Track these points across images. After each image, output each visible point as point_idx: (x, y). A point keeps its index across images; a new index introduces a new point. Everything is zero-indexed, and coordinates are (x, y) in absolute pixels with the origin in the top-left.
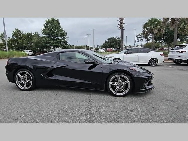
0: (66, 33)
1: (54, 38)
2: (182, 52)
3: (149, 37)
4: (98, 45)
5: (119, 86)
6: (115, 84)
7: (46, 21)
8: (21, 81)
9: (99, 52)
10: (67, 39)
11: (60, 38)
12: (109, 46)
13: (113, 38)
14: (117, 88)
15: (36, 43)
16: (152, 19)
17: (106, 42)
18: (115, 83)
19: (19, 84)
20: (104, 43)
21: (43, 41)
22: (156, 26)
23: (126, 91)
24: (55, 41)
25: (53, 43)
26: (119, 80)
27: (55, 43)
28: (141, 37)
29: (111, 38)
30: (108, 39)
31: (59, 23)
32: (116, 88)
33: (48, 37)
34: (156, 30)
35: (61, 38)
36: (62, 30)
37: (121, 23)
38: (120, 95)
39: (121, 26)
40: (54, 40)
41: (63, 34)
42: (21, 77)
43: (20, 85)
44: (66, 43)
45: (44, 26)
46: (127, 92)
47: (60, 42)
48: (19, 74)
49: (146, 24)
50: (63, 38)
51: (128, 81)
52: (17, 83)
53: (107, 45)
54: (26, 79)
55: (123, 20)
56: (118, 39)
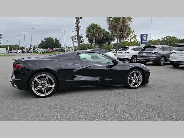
2: (128, 52)
3: (82, 39)
4: (31, 45)
9: (39, 52)
12: (46, 46)
13: (50, 38)
16: (93, 24)
17: (42, 42)
20: (41, 43)
22: (97, 31)
28: (75, 39)
29: (48, 38)
30: (45, 39)
34: (97, 34)
37: (77, 25)
43: (36, 92)
48: (36, 79)
49: (89, 28)
51: (141, 76)
52: (33, 90)
53: (44, 45)
54: (46, 84)
55: (79, 23)
56: (56, 39)
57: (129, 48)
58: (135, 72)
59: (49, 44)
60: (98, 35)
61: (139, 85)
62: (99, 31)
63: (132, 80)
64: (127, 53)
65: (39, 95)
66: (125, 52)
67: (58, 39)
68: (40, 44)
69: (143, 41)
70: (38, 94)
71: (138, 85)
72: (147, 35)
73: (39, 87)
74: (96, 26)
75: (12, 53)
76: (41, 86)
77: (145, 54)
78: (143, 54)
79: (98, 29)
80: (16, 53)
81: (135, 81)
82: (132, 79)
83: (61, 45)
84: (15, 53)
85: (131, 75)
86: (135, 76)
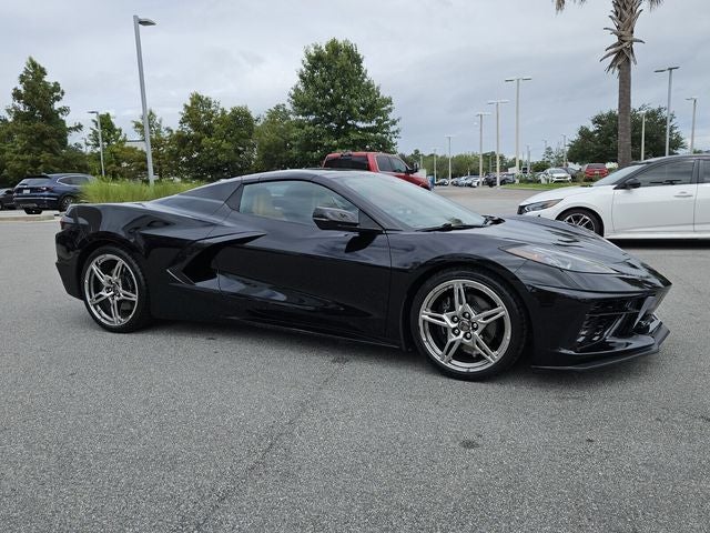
0: (389, 101)
1: (339, 125)
5: (462, 333)
6: (447, 320)
7: (309, 57)
8: (103, 293)
10: (392, 129)
11: (361, 125)
12: (601, 150)
14: (454, 338)
15: (268, 148)
17: (584, 133)
18: (444, 316)
19: (95, 306)
20: (577, 137)
21: (296, 139)
23: (495, 357)
24: (340, 140)
26: (461, 303)
27: (343, 146)
29: (610, 115)
30: (597, 120)
31: (357, 60)
32: (450, 341)
33: (314, 123)
35: (368, 125)
36: (369, 89)
37: (620, 37)
38: (465, 370)
39: (620, 54)
40: (337, 134)
41: (375, 107)
42: (104, 279)
43: (99, 309)
44: (386, 145)
45: (301, 76)
46: (498, 358)
48: (94, 267)
50: (374, 124)
51: (500, 311)
52: (89, 301)
53: (593, 146)
56: (652, 115)
58: (457, 284)
61: (490, 365)
63: (445, 329)
65: (103, 320)
67: (665, 114)
68: (575, 145)
71: (487, 361)
76: (108, 292)
81: (460, 337)
82: (442, 319)
83: (677, 143)
86: (459, 308)
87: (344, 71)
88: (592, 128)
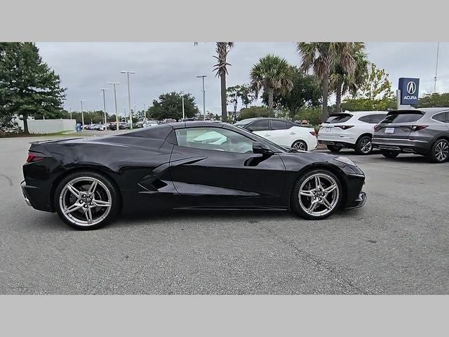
0: (58, 78)
1: (22, 90)
2: (347, 127)
3: (249, 96)
5: (317, 198)
6: (312, 193)
8: (78, 205)
10: (62, 94)
11: (39, 90)
12: (164, 113)
13: (173, 94)
14: (315, 201)
16: (268, 58)
17: (155, 103)
19: (68, 214)
20: (152, 105)
22: (278, 73)
24: (25, 99)
25: (22, 104)
26: (318, 185)
27: (28, 103)
28: (232, 96)
29: (167, 95)
30: (162, 97)
31: (36, 50)
32: (313, 203)
34: (278, 81)
35: (43, 90)
36: (43, 69)
37: (221, 61)
38: (319, 215)
39: (221, 69)
40: (22, 95)
41: (50, 80)
42: (78, 194)
43: (71, 216)
44: (57, 103)
46: (333, 207)
47: (40, 102)
48: (70, 187)
49: (258, 68)
50: (47, 90)
51: (334, 186)
52: (63, 211)
53: (160, 110)
54: (92, 199)
55: (225, 56)
56: (186, 97)
57: (350, 116)
58: (317, 176)
59: (171, 109)
60: (279, 85)
61: (329, 211)
62: (282, 75)
63: (310, 198)
64: (344, 129)
65: (77, 223)
66: (341, 127)
67: (191, 97)
68: (151, 109)
69: (405, 98)
70: (74, 222)
71: (328, 209)
72: (417, 81)
73: (76, 204)
74: (276, 61)
75: (89, 129)
76: (81, 203)
77: (392, 131)
78: (387, 131)
79: (280, 68)
80: (98, 129)
81: (317, 200)
82: (309, 193)
83: (197, 111)
84: (95, 129)
85: (307, 184)
86: (318, 187)
87: (26, 55)
88: (159, 101)
